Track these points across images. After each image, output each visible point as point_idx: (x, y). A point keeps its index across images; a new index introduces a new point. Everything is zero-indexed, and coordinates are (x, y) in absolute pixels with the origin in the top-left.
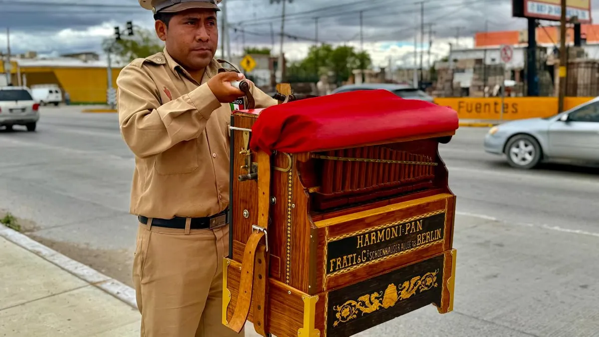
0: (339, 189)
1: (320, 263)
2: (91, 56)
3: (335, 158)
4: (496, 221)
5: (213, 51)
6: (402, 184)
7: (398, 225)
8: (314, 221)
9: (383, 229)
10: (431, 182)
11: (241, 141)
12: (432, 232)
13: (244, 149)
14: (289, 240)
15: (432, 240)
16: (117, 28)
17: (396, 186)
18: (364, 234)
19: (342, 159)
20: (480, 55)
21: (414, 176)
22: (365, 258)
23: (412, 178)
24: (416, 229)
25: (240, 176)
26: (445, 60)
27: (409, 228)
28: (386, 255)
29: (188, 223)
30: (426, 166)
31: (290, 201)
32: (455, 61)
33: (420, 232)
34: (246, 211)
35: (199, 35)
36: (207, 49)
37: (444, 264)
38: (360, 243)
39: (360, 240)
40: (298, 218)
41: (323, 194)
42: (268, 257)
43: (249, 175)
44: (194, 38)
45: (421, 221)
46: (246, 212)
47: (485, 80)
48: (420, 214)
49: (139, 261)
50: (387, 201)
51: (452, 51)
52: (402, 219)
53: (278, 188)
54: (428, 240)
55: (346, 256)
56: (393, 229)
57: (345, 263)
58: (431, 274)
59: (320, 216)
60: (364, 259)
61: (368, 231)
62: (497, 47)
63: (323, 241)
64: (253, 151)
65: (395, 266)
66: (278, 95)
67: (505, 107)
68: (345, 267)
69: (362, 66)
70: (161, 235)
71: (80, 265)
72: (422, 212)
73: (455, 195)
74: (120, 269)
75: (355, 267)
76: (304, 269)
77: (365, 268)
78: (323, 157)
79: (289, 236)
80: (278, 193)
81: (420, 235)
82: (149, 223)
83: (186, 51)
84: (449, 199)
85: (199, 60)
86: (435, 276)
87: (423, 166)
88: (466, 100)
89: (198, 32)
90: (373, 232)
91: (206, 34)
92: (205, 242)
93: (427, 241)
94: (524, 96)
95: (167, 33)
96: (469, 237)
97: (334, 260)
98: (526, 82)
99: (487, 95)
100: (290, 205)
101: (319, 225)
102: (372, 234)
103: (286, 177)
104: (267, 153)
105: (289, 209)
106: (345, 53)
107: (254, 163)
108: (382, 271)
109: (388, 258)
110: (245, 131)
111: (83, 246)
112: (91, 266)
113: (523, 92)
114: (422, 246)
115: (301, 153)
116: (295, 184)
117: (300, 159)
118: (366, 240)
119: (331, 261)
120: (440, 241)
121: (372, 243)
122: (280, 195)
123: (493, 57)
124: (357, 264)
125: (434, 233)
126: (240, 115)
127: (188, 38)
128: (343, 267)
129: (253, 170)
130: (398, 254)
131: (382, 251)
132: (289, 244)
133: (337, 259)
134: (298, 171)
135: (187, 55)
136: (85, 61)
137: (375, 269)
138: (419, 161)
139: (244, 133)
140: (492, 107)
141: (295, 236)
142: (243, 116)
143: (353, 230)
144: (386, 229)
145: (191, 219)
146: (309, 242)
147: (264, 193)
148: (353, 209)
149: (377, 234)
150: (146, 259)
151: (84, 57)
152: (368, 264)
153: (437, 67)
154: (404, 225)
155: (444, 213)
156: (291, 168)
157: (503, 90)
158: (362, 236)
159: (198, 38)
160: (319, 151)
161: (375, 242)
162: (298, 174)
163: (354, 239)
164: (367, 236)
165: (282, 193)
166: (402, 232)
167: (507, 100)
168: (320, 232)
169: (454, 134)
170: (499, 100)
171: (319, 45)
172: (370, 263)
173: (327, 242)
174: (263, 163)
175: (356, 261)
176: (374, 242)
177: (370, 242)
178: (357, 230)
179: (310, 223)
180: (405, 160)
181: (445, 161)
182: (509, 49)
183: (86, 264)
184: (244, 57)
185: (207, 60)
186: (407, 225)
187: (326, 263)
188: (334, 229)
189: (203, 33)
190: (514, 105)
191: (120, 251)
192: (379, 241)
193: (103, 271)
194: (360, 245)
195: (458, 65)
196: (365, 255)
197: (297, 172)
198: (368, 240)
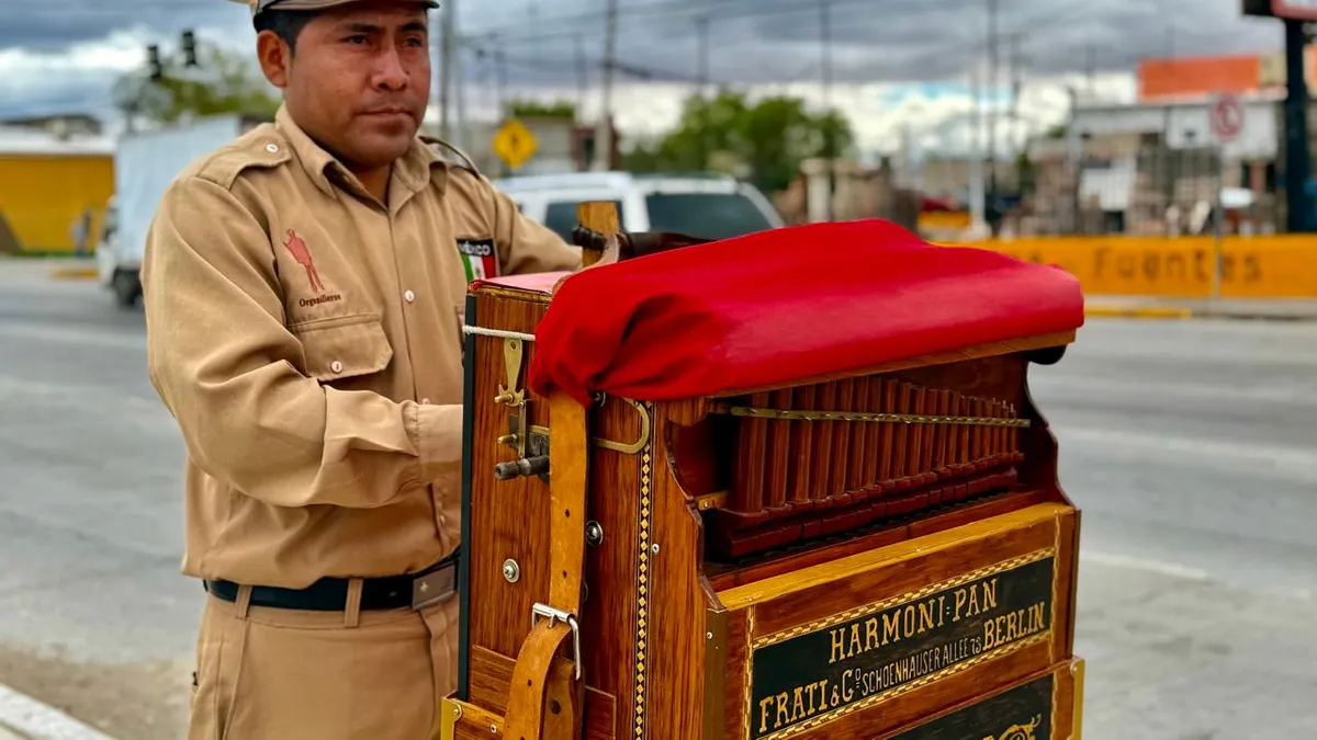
0: (780, 499)
1: (733, 711)
2: (78, 125)
3: (771, 414)
4: (1207, 583)
5: (416, 114)
6: (943, 481)
7: (935, 596)
8: (717, 590)
9: (895, 609)
10: (1013, 472)
11: (498, 364)
12: (1021, 612)
13: (505, 388)
14: (641, 645)
15: (1021, 634)
16: (153, 49)
17: (926, 487)
18: (848, 625)
19: (788, 415)
20: (1152, 122)
21: (971, 458)
22: (851, 691)
23: (965, 464)
24: (981, 607)
25: (501, 465)
26: (1058, 134)
27: (963, 602)
28: (905, 682)
29: (354, 595)
30: (1002, 428)
31: (644, 535)
32: (1086, 136)
33: (993, 614)
34: (512, 565)
35: (380, 73)
36: (402, 111)
37: (1054, 702)
38: (838, 649)
39: (838, 641)
40: (670, 582)
41: (739, 514)
42: (580, 694)
43: (526, 462)
44: (367, 80)
45: (994, 581)
46: (510, 567)
47: (1169, 190)
48: (992, 563)
49: (211, 706)
50: (902, 529)
51: (1076, 111)
52: (945, 576)
53: (609, 496)
54: (1012, 635)
55: (801, 688)
56: (922, 606)
57: (798, 708)
58: (1022, 731)
59: (730, 577)
60: (848, 695)
61: (857, 614)
62: (1200, 97)
63: (742, 646)
64: (532, 393)
65: (927, 713)
66: (584, 234)
67: (1226, 263)
68: (799, 720)
69: (829, 151)
70: (275, 630)
71: (39, 707)
72: (996, 560)
73: (1078, 508)
74: (150, 719)
75: (825, 716)
76: (686, 729)
77: (851, 717)
78: (738, 411)
79: (642, 633)
80: (609, 512)
81: (991, 621)
82: (243, 598)
83: (344, 114)
84: (1064, 518)
85: (379, 141)
86: (1031, 734)
87: (992, 427)
88: (1118, 244)
89: (378, 63)
90: (870, 617)
91: (400, 69)
92: (400, 647)
93: (1009, 638)
94: (1278, 232)
95: (292, 66)
96: (1133, 627)
97: (770, 699)
98: (1282, 192)
99: (1175, 231)
100: (644, 546)
101: (732, 602)
102: (868, 623)
103: (633, 466)
104: (579, 399)
105: (643, 557)
106: (781, 115)
107: (537, 429)
108: (895, 727)
109: (908, 688)
110: (510, 338)
111: (46, 653)
112: (69, 710)
113: (1275, 221)
114: (997, 652)
115: (680, 400)
116: (660, 485)
117: (674, 417)
118: (853, 641)
119: (763, 704)
120: (1042, 637)
121: (868, 648)
122: (614, 517)
123: (1188, 127)
124: (830, 708)
125: (1026, 615)
126: (494, 292)
127: (350, 80)
128: (794, 718)
129: (534, 448)
130: (937, 677)
131: (894, 668)
132: (641, 656)
133: (779, 698)
134: (670, 449)
135: (347, 126)
136: (64, 137)
137: (875, 721)
138: (984, 415)
139: (507, 346)
140: (1190, 264)
141: (662, 633)
142: (501, 296)
143: (819, 615)
144: (903, 607)
145: (361, 582)
146: (702, 651)
147: (567, 513)
148: (814, 554)
149: (881, 622)
150: (236, 700)
151: (59, 127)
152: (858, 708)
153: (1037, 153)
154: (950, 595)
155: (1051, 559)
156: (648, 441)
157: (1218, 216)
158: (842, 630)
159: (377, 79)
160: (732, 394)
161: (877, 645)
162: (669, 461)
163: (822, 639)
164: (855, 628)
165: (622, 510)
166: (944, 614)
167: (1231, 245)
168: (734, 622)
169: (1073, 340)
170: (1209, 244)
171: (710, 93)
172: (863, 705)
173: (751, 648)
174: (566, 428)
175: (828, 702)
176: (872, 645)
177: (863, 644)
178: (828, 613)
179: (704, 596)
180: (950, 414)
181: (1046, 413)
182: (1234, 104)
183: (56, 706)
184: (502, 125)
185: (400, 141)
186: (957, 594)
187: (749, 711)
188: (770, 613)
189: (390, 66)
190: (1250, 260)
191: (151, 668)
192: (885, 642)
193: (103, 723)
194: (838, 655)
195: (1096, 149)
196: (850, 682)
197: (666, 453)
198: (857, 640)
